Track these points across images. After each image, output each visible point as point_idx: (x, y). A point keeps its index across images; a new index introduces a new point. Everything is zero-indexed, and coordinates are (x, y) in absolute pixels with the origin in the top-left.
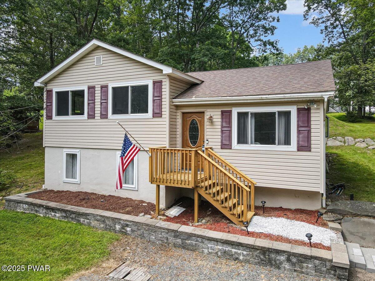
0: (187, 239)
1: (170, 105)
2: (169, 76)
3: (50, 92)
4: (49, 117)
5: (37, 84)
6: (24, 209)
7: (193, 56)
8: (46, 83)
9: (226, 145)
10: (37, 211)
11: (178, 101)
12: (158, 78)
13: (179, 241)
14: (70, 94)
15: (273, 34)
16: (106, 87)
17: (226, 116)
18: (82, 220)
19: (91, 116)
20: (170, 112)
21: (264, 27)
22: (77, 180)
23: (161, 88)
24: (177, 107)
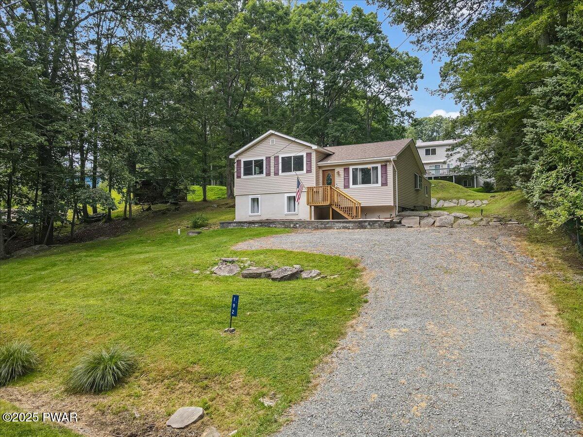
0: (327, 224)
1: (316, 166)
2: (315, 150)
3: (239, 161)
4: (239, 177)
5: (232, 156)
6: (234, 226)
7: (326, 131)
8: (237, 156)
9: (346, 186)
10: (242, 226)
11: (321, 164)
12: (309, 151)
13: (323, 226)
14: (253, 162)
15: (409, 105)
16: (278, 157)
17: (346, 170)
18: (271, 225)
19: (268, 174)
20: (316, 170)
21: (399, 98)
22: (259, 213)
23: (311, 157)
24: (320, 167)
